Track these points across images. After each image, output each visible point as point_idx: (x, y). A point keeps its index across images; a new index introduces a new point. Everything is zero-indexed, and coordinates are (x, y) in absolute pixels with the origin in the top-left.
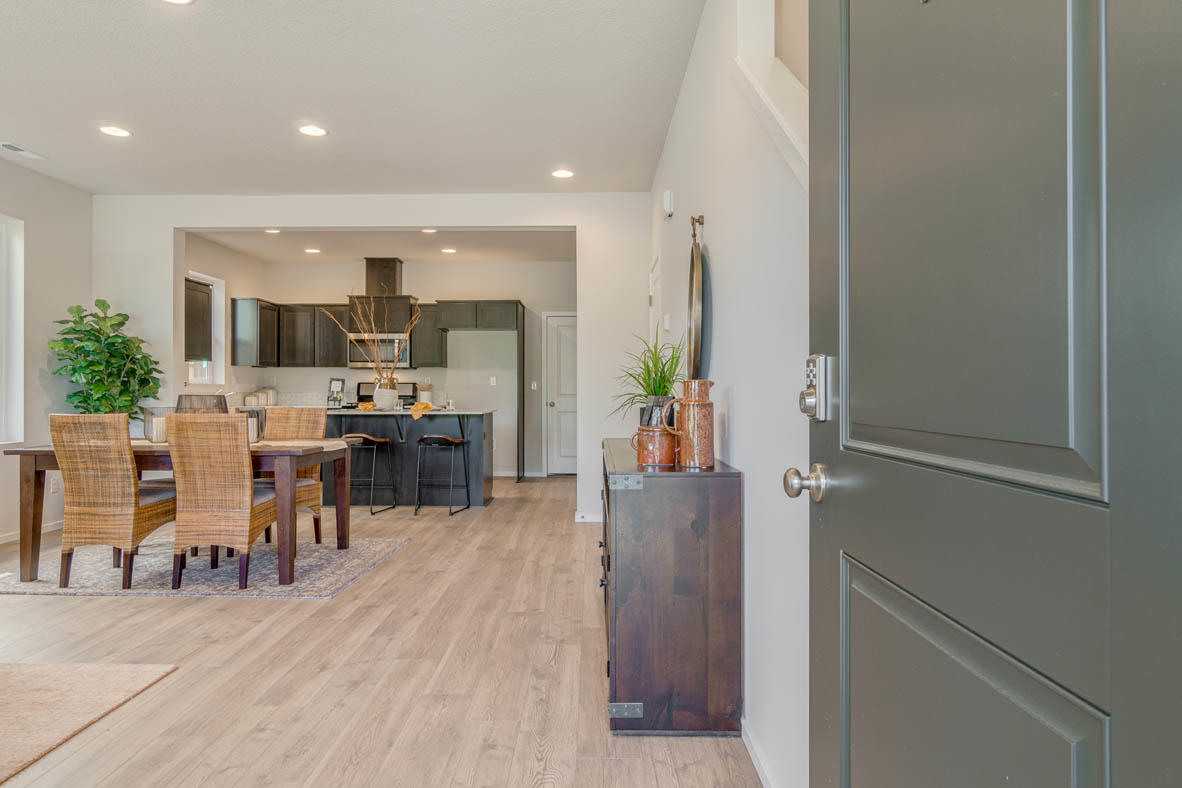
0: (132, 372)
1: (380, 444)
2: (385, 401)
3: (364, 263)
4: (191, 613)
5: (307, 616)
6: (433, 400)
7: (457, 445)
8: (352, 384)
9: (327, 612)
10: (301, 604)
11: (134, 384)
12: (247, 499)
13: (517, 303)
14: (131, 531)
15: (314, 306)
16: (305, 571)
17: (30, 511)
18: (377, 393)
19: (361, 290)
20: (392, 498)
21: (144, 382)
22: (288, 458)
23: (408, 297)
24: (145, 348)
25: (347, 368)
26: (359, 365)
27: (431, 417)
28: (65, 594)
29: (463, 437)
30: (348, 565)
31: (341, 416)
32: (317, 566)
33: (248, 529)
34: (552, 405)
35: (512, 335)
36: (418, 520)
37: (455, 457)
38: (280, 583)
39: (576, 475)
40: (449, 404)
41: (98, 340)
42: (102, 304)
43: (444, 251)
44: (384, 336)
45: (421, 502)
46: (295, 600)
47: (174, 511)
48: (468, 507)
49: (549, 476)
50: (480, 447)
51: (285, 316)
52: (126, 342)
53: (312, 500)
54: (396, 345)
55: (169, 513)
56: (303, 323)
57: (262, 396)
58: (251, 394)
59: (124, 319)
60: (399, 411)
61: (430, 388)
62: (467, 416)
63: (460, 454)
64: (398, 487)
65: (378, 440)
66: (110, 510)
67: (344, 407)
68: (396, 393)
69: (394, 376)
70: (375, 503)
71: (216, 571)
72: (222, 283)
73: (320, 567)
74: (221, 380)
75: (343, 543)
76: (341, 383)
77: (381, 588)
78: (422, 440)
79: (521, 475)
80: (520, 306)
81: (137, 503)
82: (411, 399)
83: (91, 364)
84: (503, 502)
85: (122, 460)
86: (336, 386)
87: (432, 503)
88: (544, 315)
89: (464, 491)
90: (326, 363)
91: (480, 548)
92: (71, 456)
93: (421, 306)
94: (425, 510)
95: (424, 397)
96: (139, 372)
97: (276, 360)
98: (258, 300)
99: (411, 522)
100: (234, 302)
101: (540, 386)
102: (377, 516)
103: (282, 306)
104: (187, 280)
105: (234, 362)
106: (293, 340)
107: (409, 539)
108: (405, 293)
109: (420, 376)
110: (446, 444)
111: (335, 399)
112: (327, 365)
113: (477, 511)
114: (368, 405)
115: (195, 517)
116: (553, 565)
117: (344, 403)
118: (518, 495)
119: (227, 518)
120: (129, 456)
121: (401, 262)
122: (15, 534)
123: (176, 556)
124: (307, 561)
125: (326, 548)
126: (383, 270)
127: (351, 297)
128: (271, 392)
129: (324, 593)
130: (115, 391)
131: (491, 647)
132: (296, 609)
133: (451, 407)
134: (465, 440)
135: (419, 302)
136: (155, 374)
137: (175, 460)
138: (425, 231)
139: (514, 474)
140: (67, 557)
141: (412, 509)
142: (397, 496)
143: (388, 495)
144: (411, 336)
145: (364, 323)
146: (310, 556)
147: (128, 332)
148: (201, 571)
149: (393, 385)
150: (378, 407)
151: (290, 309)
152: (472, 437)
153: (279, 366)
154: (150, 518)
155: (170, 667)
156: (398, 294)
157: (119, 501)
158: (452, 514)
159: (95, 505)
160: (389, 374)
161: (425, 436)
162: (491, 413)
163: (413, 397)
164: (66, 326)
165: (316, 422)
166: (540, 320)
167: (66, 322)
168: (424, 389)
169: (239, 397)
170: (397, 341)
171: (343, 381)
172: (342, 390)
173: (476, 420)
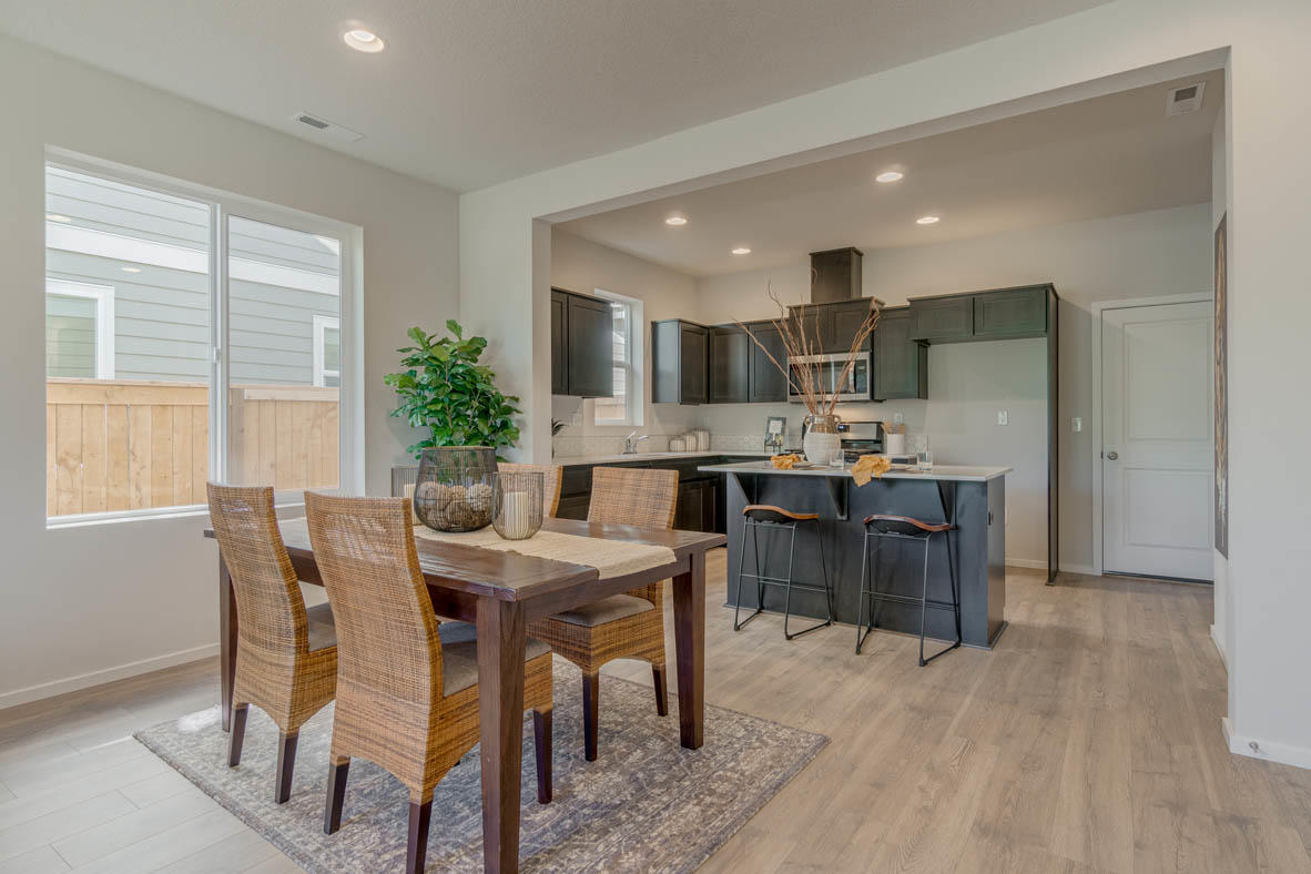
1: (803, 522)
2: (819, 454)
3: (810, 257)
6: (905, 448)
7: (935, 536)
8: (795, 424)
11: (487, 429)
12: (425, 685)
13: (1048, 289)
19: (803, 297)
20: (826, 607)
21: (501, 426)
23: (870, 300)
25: (786, 404)
27: (890, 482)
29: (948, 520)
31: (749, 475)
34: (1113, 457)
35: (1041, 345)
36: (858, 670)
37: (930, 555)
40: (925, 459)
41: (439, 371)
42: (454, 326)
43: (920, 221)
47: (335, 676)
48: (957, 646)
49: (1105, 575)
50: (982, 539)
51: (715, 341)
52: (476, 373)
53: (643, 640)
54: (851, 369)
56: (736, 347)
57: (691, 440)
58: (680, 436)
59: (480, 344)
60: (841, 469)
61: (900, 429)
62: (957, 483)
63: (942, 550)
64: (836, 591)
65: (798, 516)
68: (836, 439)
69: (839, 413)
72: (639, 304)
74: (640, 421)
75: (691, 737)
76: (780, 423)
78: (870, 523)
79: (1055, 566)
80: (1051, 295)
84: (1028, 636)
86: (776, 427)
87: (891, 627)
88: (1095, 309)
89: (951, 615)
90: (762, 398)
94: (881, 639)
95: (893, 443)
96: (494, 412)
97: (704, 395)
98: (680, 321)
100: (655, 325)
101: (1088, 425)
102: (799, 643)
103: (713, 328)
105: (655, 400)
106: (725, 369)
107: (824, 741)
108: (864, 296)
109: (888, 414)
110: (915, 534)
111: (774, 444)
112: (763, 400)
114: (787, 459)
115: (358, 697)
118: (1055, 621)
119: (395, 715)
121: (860, 254)
126: (835, 266)
127: (791, 309)
128: (701, 435)
134: (953, 524)
135: (884, 306)
138: (881, 177)
139: (1043, 564)
142: (835, 605)
143: (821, 602)
144: (872, 355)
149: (833, 426)
150: (808, 461)
151: (722, 331)
152: (964, 517)
153: (708, 403)
156: (856, 296)
158: (925, 661)
160: (827, 410)
161: (875, 517)
162: (1003, 477)
163: (876, 442)
164: (408, 355)
165: (660, 495)
166: (1090, 316)
167: (410, 350)
168: (895, 431)
169: (663, 442)
170: (852, 364)
171: (784, 421)
172: (783, 431)
173: (972, 489)
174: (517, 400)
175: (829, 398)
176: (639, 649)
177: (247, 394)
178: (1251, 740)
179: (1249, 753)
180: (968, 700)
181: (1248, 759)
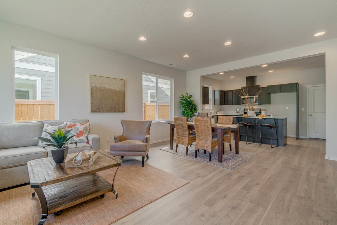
0: (192, 107)
1: (249, 126)
2: (251, 114)
3: (246, 78)
4: (197, 166)
5: (224, 175)
6: (266, 113)
7: (274, 127)
8: (242, 109)
9: (229, 175)
10: (223, 170)
11: (193, 110)
12: (211, 139)
14: (187, 143)
15: (232, 90)
16: (226, 159)
17: (172, 135)
18: (248, 112)
19: (244, 85)
21: (195, 109)
22: (221, 130)
23: (258, 86)
24: (195, 102)
25: (241, 105)
26: (245, 104)
27: (265, 119)
28: (176, 154)
29: (276, 125)
30: (238, 160)
31: (238, 118)
32: (229, 158)
33: (211, 147)
34: (311, 115)
35: (295, 94)
36: (260, 148)
37: (273, 131)
38: (219, 162)
39: (325, 139)
40: (271, 115)
41: (186, 101)
42: (187, 94)
43: (269, 71)
44: (251, 97)
45: (262, 142)
46: (222, 168)
47: (195, 139)
48: (278, 146)
49: (309, 138)
50: (282, 129)
51: (226, 93)
52: (191, 101)
53: (229, 140)
54: (255, 99)
55: (195, 140)
56: (230, 95)
57: (221, 112)
58: (219, 111)
59: (191, 96)
60: (255, 117)
61: (265, 110)
62: (278, 119)
63: (275, 130)
64: (255, 137)
65: (248, 124)
66: (183, 138)
67: (240, 115)
68: (254, 112)
69: (254, 107)
70: (247, 141)
71: (205, 154)
72: (212, 87)
73: (230, 159)
74: (212, 109)
75: (237, 152)
77: (247, 170)
78: (262, 125)
79: (298, 137)
80: (297, 85)
81: (188, 137)
82: (259, 113)
83: (185, 106)
84: (291, 146)
85: (186, 127)
86: (238, 110)
87: (265, 143)
88: (307, 87)
89: (276, 141)
90: (236, 104)
91: (282, 162)
92: (177, 125)
93: (261, 88)
94: (263, 145)
95: (263, 113)
96: (194, 107)
97: (224, 104)
98: (220, 90)
99: (258, 148)
100: (214, 91)
101: (306, 109)
102: (248, 145)
103: (225, 91)
104: (203, 87)
105: (214, 105)
106: (228, 99)
107: (257, 154)
108: (257, 85)
109: (262, 107)
110: (270, 127)
111: (238, 113)
113: (281, 149)
114: (246, 115)
115: (199, 142)
116: (316, 177)
117: (240, 114)
118: (297, 144)
119: (206, 143)
120: (187, 126)
121: (256, 77)
122: (169, 139)
123: (196, 150)
124: (227, 156)
125: (233, 153)
126: (251, 79)
127: (242, 87)
128: (223, 111)
129: (230, 168)
130: (189, 111)
131: (289, 211)
132: (221, 172)
133: (272, 116)
134: (277, 126)
135: (261, 87)
136: (197, 108)
137: (195, 128)
138: (263, 66)
139: (296, 136)
140: (177, 146)
141: (259, 144)
142: (254, 140)
143: (252, 139)
144: (259, 96)
145: (245, 94)
146: (228, 154)
147: (191, 99)
148: (202, 154)
149: (253, 109)
150: (249, 115)
151: (227, 92)
152: (279, 125)
153: (224, 105)
154: (191, 140)
155: (187, 182)
156: (255, 85)
157: (185, 136)
158: (272, 148)
159: (181, 136)
160: (252, 106)
161: (263, 124)
162: (287, 118)
163: (259, 112)
164: (181, 98)
165: (230, 120)
166: (306, 88)
167: (181, 97)
168: (263, 110)
169: (216, 112)
170: (255, 98)
171: (240, 108)
172: (240, 110)
173: (281, 120)
174: (197, 105)
175: (248, 104)
176: (228, 141)
177: (147, 104)
178: (328, 157)
179: (328, 159)
180: (280, 152)
181: (328, 160)
